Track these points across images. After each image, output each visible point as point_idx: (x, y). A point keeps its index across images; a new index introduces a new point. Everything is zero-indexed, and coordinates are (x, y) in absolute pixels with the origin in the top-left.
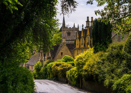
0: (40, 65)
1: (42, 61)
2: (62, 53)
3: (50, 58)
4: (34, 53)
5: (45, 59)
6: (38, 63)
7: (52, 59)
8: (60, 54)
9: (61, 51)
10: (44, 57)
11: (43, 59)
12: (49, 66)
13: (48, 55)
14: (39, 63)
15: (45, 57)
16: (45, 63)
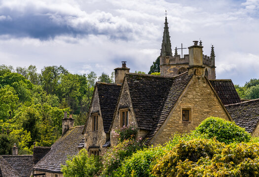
0: (89, 166)
1: (95, 151)
2: (186, 113)
3: (135, 133)
4: (67, 130)
5: (108, 140)
6: (79, 157)
7: (144, 139)
8: (176, 116)
9: (182, 105)
10: (104, 134)
11: (101, 143)
12: (136, 165)
13: (124, 121)
14: (84, 159)
15: (108, 134)
16: (109, 156)
